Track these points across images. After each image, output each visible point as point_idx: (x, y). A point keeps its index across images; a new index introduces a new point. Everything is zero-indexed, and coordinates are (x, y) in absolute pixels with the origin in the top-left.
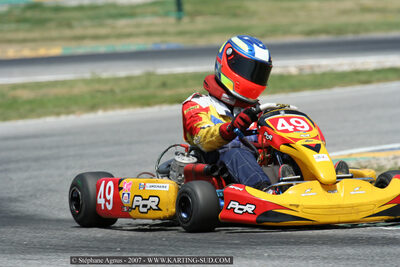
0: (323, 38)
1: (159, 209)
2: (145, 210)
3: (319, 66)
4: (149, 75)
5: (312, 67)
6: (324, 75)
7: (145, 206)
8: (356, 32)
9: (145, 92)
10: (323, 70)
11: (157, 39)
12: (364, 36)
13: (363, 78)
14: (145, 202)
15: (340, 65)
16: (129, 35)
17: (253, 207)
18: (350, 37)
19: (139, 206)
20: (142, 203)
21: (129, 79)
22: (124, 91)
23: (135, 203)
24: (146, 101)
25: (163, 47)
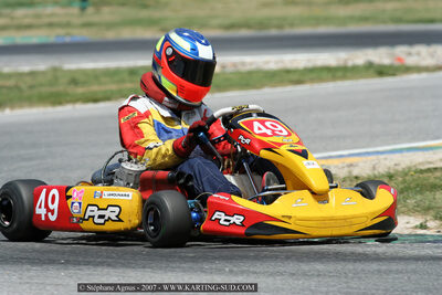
0: (244, 33)
1: (120, 220)
2: (102, 221)
3: (243, 64)
4: (55, 70)
5: (235, 65)
6: (250, 73)
7: (101, 217)
8: (280, 27)
9: (54, 89)
10: (248, 68)
11: (61, 31)
12: (288, 31)
13: (295, 77)
14: (102, 213)
15: (267, 63)
16: (29, 27)
17: (242, 218)
18: (274, 32)
19: (93, 217)
20: (97, 213)
21: (32, 74)
22: (31, 87)
23: (89, 213)
24: (57, 99)
25: (67, 40)
